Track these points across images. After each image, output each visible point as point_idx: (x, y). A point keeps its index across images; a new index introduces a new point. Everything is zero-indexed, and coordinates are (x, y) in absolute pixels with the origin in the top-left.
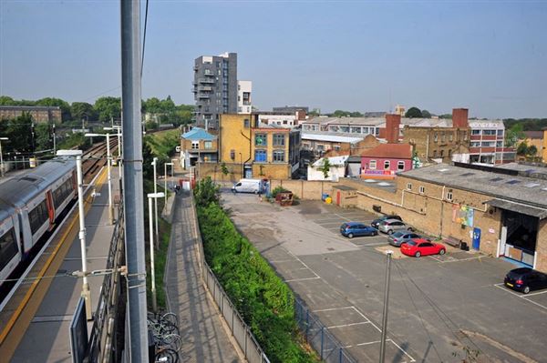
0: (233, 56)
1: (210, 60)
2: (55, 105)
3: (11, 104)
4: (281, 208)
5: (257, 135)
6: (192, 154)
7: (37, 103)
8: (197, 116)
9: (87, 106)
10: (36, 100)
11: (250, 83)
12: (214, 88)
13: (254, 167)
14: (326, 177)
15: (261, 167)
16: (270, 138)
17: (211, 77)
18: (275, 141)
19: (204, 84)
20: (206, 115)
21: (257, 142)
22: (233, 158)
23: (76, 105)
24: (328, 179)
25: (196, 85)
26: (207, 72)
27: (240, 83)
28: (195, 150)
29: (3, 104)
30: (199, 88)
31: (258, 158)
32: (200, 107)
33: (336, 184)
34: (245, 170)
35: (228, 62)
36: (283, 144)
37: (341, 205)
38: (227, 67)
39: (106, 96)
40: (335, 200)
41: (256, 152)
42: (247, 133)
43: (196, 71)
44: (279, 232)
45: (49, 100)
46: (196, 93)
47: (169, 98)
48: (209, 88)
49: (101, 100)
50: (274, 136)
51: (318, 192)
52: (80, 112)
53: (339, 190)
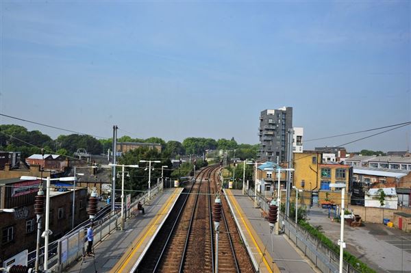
0: (290, 109)
1: (273, 112)
2: (157, 142)
3: (130, 141)
4: (352, 228)
5: (322, 169)
6: (267, 181)
7: (146, 141)
8: (261, 153)
9: (178, 144)
10: (145, 139)
11: (302, 129)
12: (276, 133)
13: (320, 193)
14: (382, 204)
15: (327, 194)
16: (333, 172)
17: (273, 124)
18: (337, 174)
19: (267, 130)
20: (268, 152)
21: (322, 175)
22: (303, 186)
23: (171, 142)
24: (384, 206)
25: (261, 131)
26: (271, 121)
27: (294, 129)
28: (269, 179)
29: (125, 141)
30: (264, 133)
31: (324, 187)
32: (264, 146)
33: (396, 211)
34: (313, 196)
35: (285, 114)
36: (344, 177)
37: (404, 229)
38: (285, 118)
39: (191, 137)
40: (397, 224)
41: (322, 182)
42: (315, 168)
43: (262, 120)
44: (360, 248)
45: (154, 139)
46: (261, 136)
47: (233, 139)
48: (271, 133)
49: (188, 140)
50: (337, 170)
51: (379, 217)
52: (173, 147)
53: (400, 217)
